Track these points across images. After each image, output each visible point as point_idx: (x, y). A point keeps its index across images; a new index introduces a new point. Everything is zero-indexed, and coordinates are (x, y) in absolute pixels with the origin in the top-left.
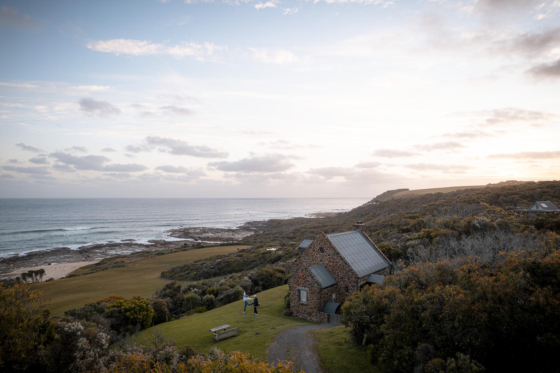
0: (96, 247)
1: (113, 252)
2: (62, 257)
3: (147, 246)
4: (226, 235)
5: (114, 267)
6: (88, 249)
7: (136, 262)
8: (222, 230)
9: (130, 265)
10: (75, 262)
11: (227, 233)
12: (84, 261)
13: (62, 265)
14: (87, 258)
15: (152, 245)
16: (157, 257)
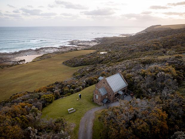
0: (41, 49)
1: (47, 51)
2: (30, 52)
3: (58, 48)
4: (87, 44)
5: (47, 58)
6: (38, 49)
7: (55, 56)
8: (86, 42)
9: (53, 57)
10: (34, 55)
11: (87, 43)
12: (37, 54)
13: (30, 56)
14: (38, 53)
15: (60, 48)
16: (62, 54)
